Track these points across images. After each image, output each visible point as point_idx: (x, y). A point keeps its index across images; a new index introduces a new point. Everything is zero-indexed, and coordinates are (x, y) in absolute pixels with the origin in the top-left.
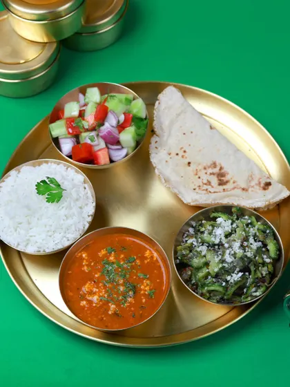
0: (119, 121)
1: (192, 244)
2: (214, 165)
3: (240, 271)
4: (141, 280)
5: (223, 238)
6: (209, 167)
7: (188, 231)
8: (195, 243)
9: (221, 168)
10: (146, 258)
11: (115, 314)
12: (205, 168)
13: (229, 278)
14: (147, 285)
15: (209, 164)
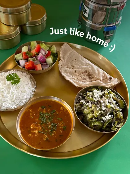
0: (45, 53)
1: (83, 103)
2: (86, 72)
3: (110, 114)
4: (59, 121)
5: (99, 98)
6: (84, 73)
7: (79, 97)
8: (84, 102)
9: (89, 73)
10: (61, 111)
11: (47, 140)
12: (82, 73)
13: (104, 118)
14: (62, 124)
15: (84, 71)
